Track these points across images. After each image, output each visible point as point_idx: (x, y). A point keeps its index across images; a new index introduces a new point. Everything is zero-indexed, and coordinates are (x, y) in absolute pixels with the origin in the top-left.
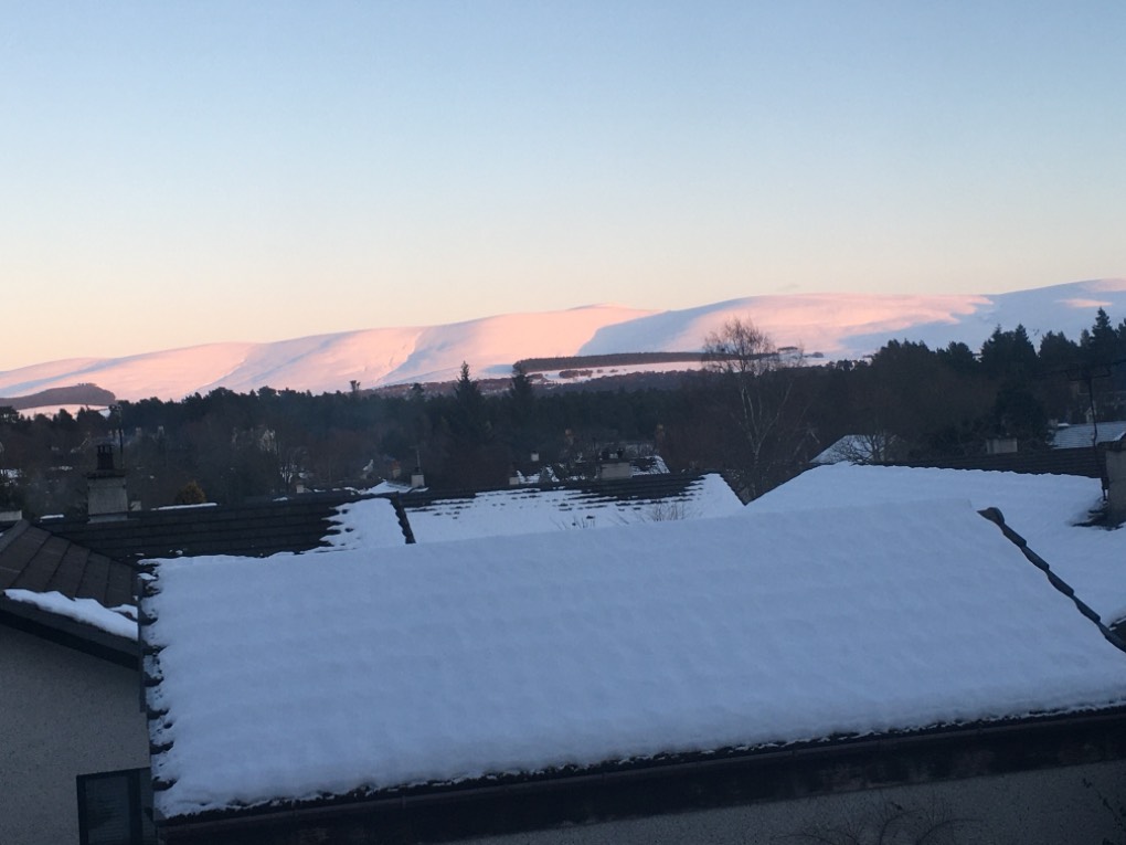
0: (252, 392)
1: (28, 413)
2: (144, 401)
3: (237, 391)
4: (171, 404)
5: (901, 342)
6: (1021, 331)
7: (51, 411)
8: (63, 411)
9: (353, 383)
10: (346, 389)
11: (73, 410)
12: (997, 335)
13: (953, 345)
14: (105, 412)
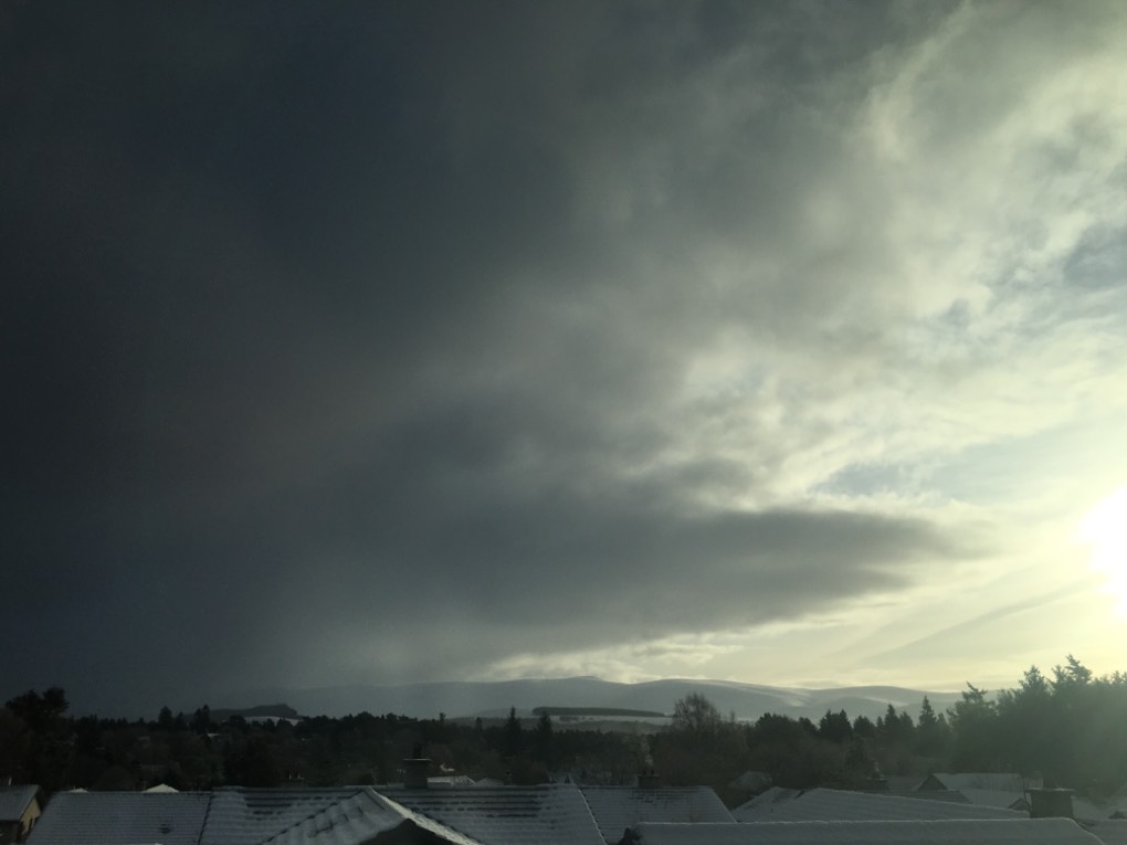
0: (383, 716)
1: (249, 720)
2: (318, 717)
3: (374, 715)
4: (334, 720)
5: (772, 715)
6: (843, 714)
7: (262, 719)
8: (269, 720)
9: (441, 715)
10: (437, 718)
11: (276, 719)
12: (828, 715)
13: (801, 719)
14: (294, 722)
